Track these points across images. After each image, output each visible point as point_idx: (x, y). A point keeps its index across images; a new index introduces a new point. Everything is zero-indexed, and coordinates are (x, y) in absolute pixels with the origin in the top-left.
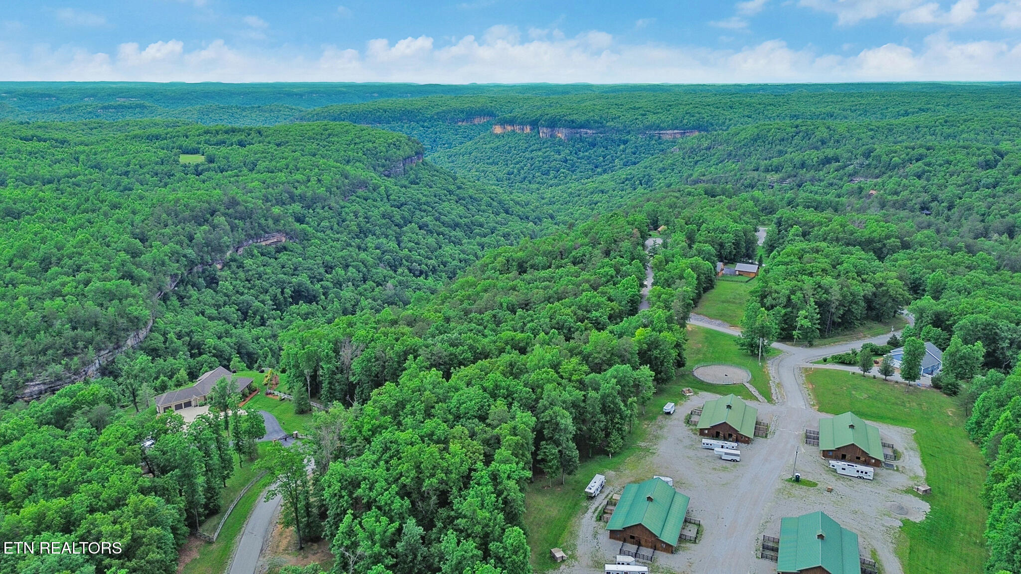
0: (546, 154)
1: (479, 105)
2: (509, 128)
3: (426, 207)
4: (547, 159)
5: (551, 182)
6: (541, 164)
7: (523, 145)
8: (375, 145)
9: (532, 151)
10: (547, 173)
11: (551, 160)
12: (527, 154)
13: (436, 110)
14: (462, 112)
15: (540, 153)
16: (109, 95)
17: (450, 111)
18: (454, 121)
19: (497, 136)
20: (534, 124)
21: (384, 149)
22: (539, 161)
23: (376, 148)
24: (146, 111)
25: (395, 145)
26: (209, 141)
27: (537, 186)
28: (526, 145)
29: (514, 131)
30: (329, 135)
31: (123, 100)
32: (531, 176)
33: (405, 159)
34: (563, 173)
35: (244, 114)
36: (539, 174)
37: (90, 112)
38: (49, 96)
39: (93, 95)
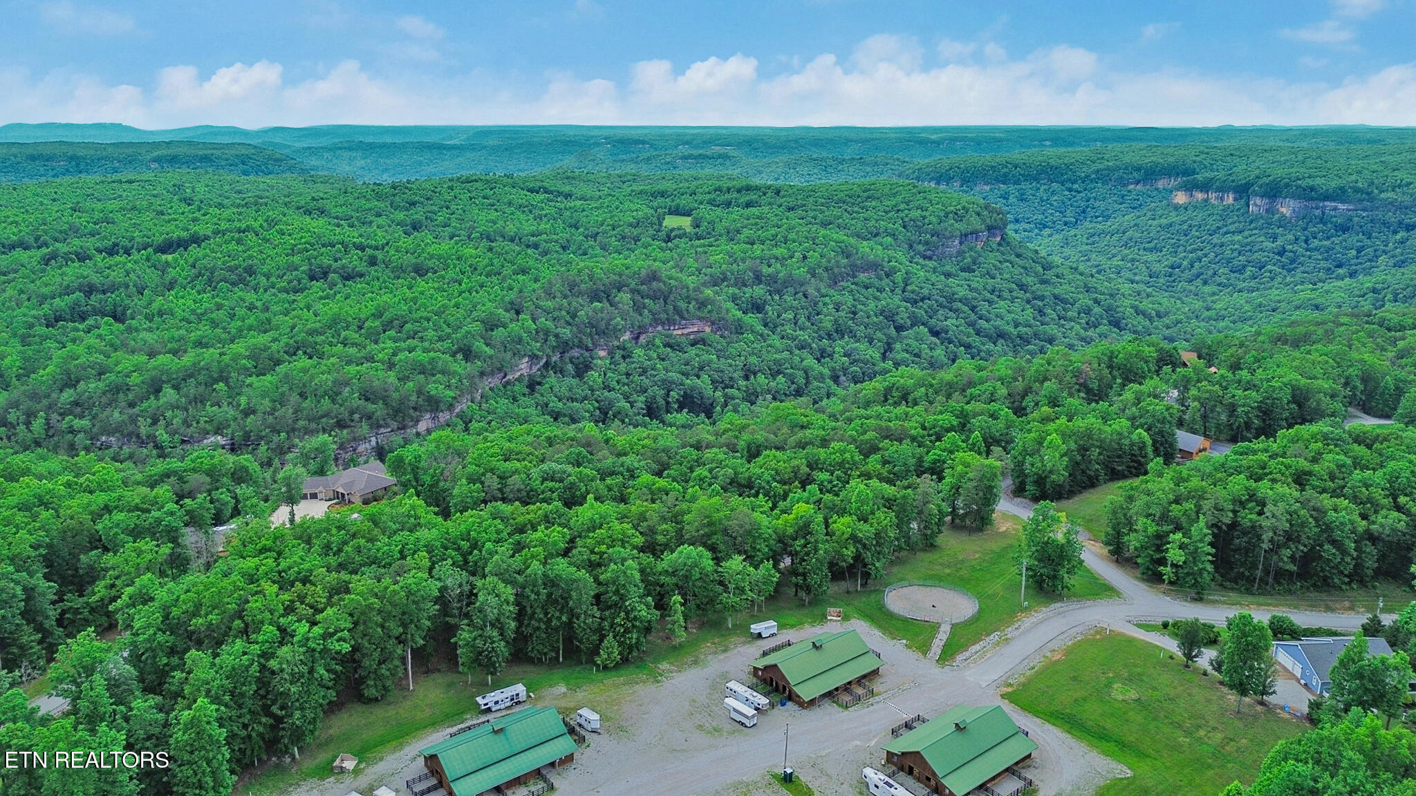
0: (1249, 240)
1: (1171, 159)
2: (1200, 196)
3: (960, 304)
4: (1248, 248)
5: (1242, 285)
6: (1236, 254)
7: (1212, 223)
8: (924, 214)
9: (1226, 233)
10: (1241, 270)
11: (1254, 249)
12: (1216, 239)
13: (1098, 166)
14: (1138, 169)
15: (1238, 238)
16: (704, 142)
17: (1118, 168)
18: (1123, 182)
19: (1177, 207)
20: (1243, 191)
21: (934, 220)
22: (1233, 250)
23: (924, 218)
24: (728, 163)
25: (956, 213)
26: (714, 200)
27: (1215, 289)
28: (1220, 224)
29: (1206, 200)
30: (868, 197)
31: (718, 148)
32: (1210, 272)
33: (966, 235)
34: (1270, 272)
35: (840, 167)
36: (1226, 270)
37: (668, 163)
38: (643, 142)
39: (687, 143)
